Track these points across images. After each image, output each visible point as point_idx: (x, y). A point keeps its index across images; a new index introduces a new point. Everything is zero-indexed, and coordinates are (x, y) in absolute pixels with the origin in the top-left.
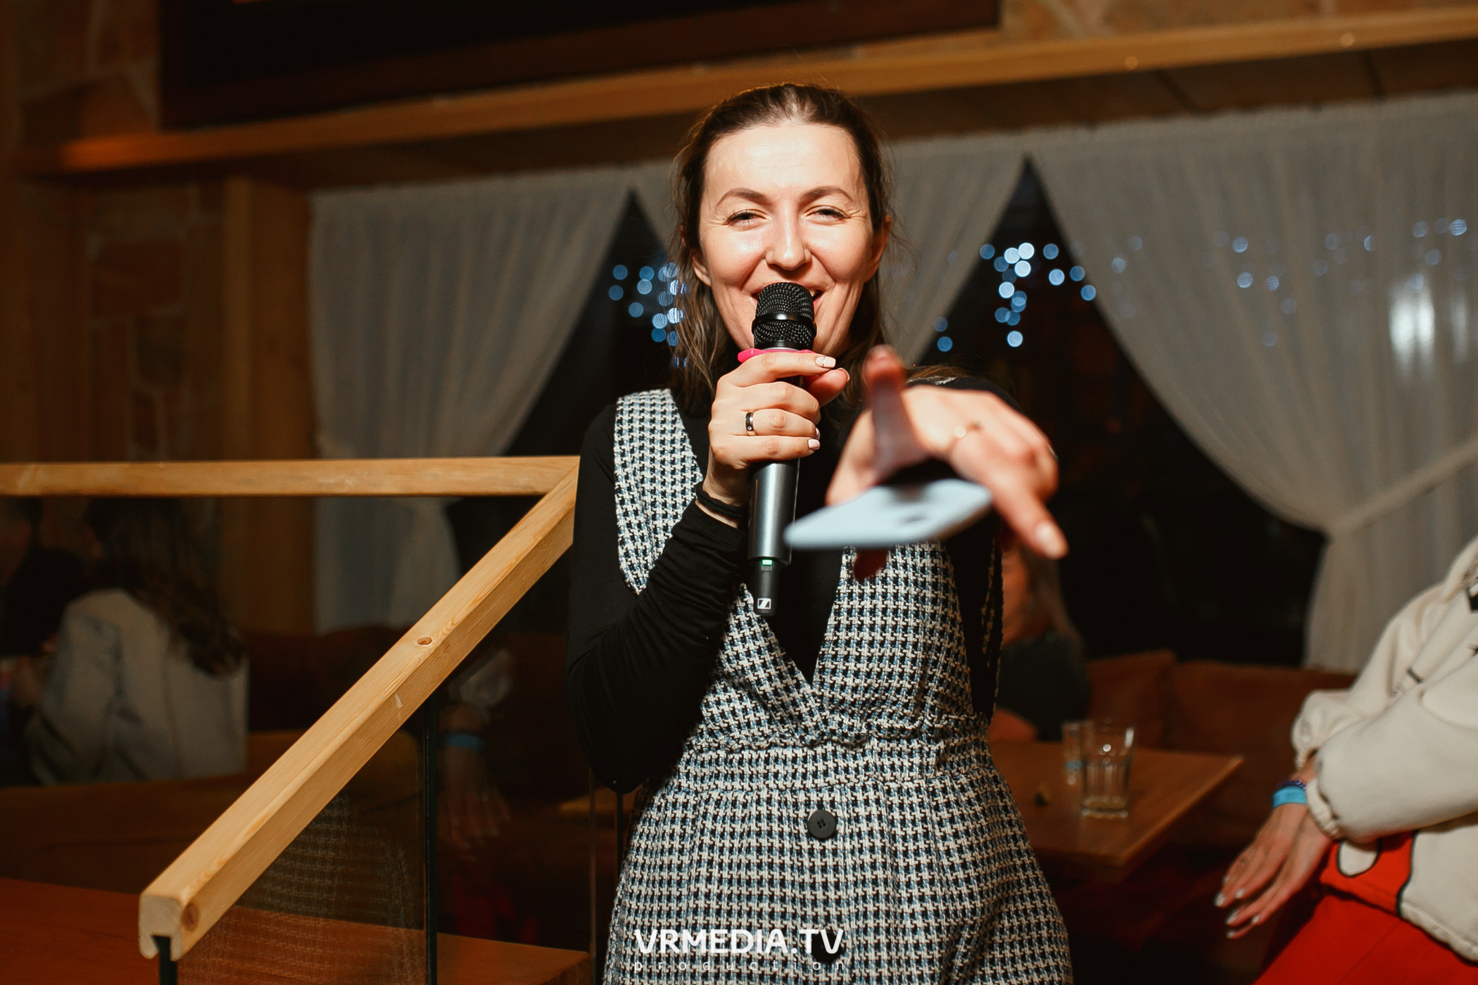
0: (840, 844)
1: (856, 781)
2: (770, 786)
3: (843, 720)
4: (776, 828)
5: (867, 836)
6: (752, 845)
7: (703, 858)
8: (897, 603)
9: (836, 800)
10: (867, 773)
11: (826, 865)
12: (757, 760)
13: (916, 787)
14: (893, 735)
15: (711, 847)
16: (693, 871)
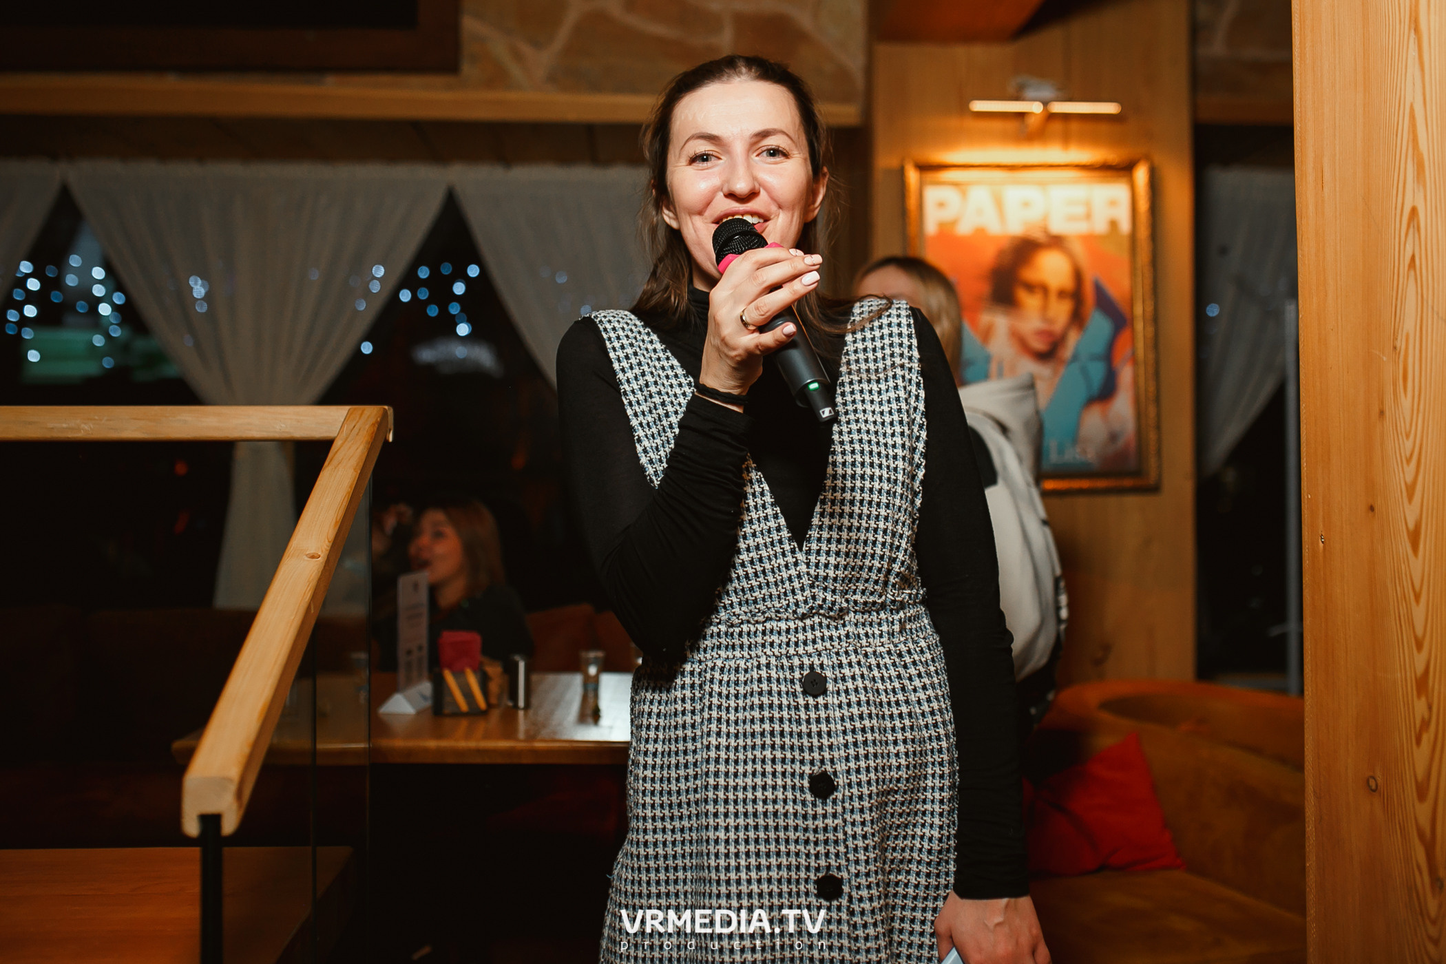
0: (830, 699)
1: (839, 647)
2: (767, 653)
3: (826, 596)
4: (775, 688)
5: (853, 693)
6: (755, 703)
7: (712, 716)
8: (872, 496)
9: (824, 663)
10: (848, 641)
11: (819, 717)
12: (755, 632)
13: (887, 651)
14: (867, 608)
15: (719, 707)
16: (705, 728)
